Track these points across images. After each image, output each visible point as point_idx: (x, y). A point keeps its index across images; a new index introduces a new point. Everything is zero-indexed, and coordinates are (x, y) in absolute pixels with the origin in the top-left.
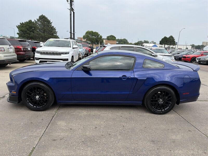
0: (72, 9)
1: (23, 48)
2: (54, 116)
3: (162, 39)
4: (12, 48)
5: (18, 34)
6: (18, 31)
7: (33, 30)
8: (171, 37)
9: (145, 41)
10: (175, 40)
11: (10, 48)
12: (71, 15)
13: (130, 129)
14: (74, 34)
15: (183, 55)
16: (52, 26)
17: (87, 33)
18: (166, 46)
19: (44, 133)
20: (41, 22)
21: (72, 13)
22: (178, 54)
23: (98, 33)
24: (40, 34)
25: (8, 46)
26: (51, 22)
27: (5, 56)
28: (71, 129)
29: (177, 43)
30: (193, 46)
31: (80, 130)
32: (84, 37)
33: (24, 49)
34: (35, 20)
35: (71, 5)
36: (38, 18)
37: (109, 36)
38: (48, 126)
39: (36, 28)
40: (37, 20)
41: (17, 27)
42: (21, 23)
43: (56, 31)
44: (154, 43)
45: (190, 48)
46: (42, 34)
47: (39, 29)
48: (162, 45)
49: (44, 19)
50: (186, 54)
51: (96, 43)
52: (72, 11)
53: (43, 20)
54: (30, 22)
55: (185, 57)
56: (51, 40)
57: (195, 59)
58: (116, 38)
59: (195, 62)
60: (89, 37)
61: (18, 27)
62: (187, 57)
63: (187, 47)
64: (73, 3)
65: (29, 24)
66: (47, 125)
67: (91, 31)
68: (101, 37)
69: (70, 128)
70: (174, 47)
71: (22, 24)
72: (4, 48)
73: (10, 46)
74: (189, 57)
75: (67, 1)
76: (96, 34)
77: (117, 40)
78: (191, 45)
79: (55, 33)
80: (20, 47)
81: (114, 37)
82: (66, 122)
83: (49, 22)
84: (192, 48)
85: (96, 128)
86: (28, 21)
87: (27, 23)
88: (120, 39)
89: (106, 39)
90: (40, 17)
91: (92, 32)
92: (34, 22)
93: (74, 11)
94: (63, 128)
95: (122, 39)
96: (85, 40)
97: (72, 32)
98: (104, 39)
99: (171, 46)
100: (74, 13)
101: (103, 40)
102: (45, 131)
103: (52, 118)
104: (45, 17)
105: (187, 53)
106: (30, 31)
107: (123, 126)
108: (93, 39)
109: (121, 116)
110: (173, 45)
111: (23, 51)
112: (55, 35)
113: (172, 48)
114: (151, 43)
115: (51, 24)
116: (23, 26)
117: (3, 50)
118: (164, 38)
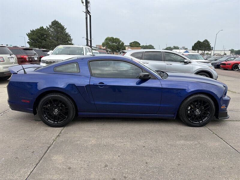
0: (88, 12)
1: (28, 57)
2: (50, 147)
3: (195, 44)
4: (13, 58)
5: (28, 42)
6: (29, 40)
7: (45, 38)
8: (206, 41)
9: (174, 47)
10: (210, 45)
11: (12, 58)
12: (87, 18)
13: (156, 168)
14: (91, 41)
15: (222, 62)
16: (67, 33)
17: (106, 39)
18: (200, 52)
19: (30, 174)
20: (53, 28)
21: (88, 16)
22: (215, 60)
23: (119, 39)
24: (53, 42)
25: (8, 56)
26: (65, 28)
27: (4, 68)
28: (70, 168)
29: (213, 47)
30: (232, 51)
31: (82, 170)
32: (103, 45)
33: (29, 59)
34: (47, 27)
35: (87, 7)
36: (50, 24)
37: (132, 42)
38: (38, 164)
39: (48, 35)
40: (49, 26)
41: (27, 35)
42: (32, 30)
43: (71, 39)
44: (186, 49)
45: (228, 53)
46: (55, 42)
47: (52, 36)
48: (195, 51)
49: (57, 24)
50: (226, 61)
51: (117, 51)
52: (88, 14)
53: (56, 26)
54: (42, 28)
55: (224, 64)
56: (61, 47)
57: (238, 66)
58: (140, 44)
59: (237, 70)
60: (109, 44)
61: (29, 35)
62: (227, 64)
63: (226, 52)
64: (89, 5)
65: (41, 31)
66: (37, 161)
67: (111, 38)
68: (123, 44)
69: (68, 167)
70: (210, 52)
71: (33, 32)
72: (4, 58)
73: (11, 55)
74: (229, 64)
75: (82, 3)
76: (117, 40)
77: (141, 46)
78: (229, 50)
79: (70, 41)
80: (25, 57)
81: (138, 43)
82: (64, 157)
83: (62, 28)
84: (231, 53)
85: (106, 166)
86: (39, 28)
87: (38, 30)
88: (145, 45)
89: (129, 46)
90: (52, 23)
91: (113, 38)
92: (45, 29)
93: (90, 14)
94: (59, 166)
95: (147, 45)
96: (105, 48)
97: (89, 39)
98: (126, 46)
99: (206, 52)
100: (90, 16)
101: (125, 48)
102: (33, 170)
103: (47, 151)
104: (58, 23)
105: (227, 59)
106: (42, 40)
107: (147, 163)
108: (113, 46)
109: (144, 146)
110: (209, 51)
111: (29, 61)
112: (70, 42)
113: (207, 54)
114: (182, 49)
115: (64, 30)
116: (33, 34)
117: (2, 60)
118: (197, 42)
